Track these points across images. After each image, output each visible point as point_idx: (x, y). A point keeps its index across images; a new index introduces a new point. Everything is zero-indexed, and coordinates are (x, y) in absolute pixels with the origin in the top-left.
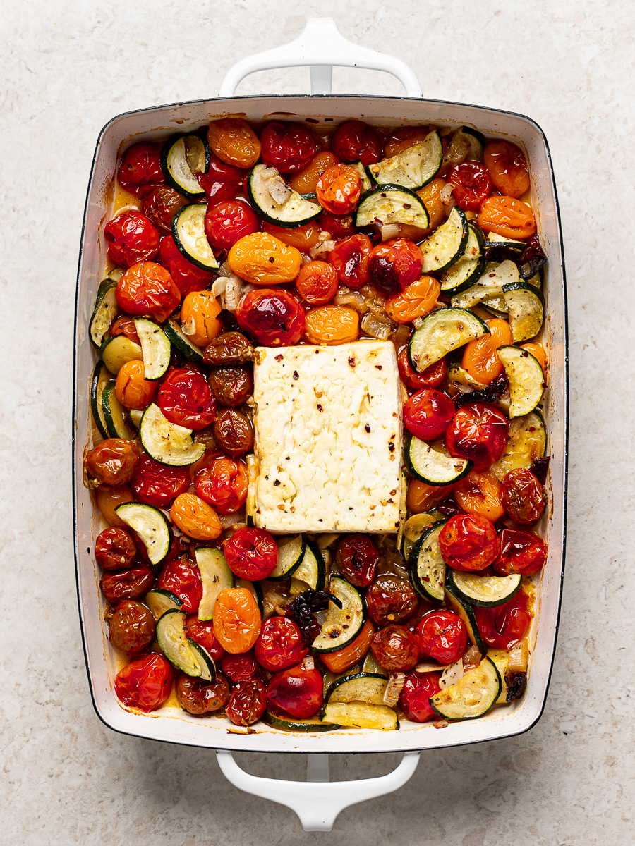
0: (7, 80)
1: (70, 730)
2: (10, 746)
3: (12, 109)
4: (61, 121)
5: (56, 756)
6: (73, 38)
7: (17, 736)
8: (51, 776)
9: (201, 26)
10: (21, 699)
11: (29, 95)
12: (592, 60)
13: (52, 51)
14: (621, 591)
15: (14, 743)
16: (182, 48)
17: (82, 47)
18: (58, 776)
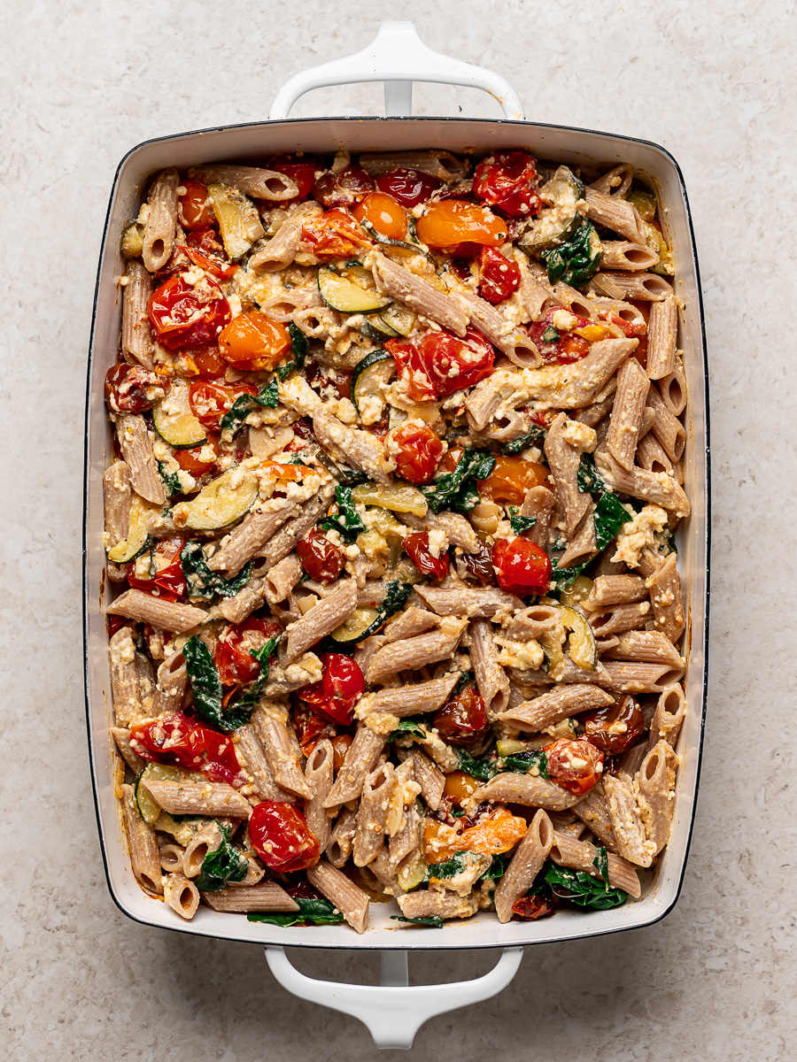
0: (13, 140)
1: (86, 963)
2: (11, 983)
3: (18, 177)
4: (80, 193)
5: (69, 996)
6: (96, 88)
7: (20, 970)
8: (62, 1022)
9: (258, 74)
10: (24, 923)
11: (40, 160)
12: (753, 121)
13: (69, 105)
14: (785, 793)
15: (15, 979)
16: (234, 101)
17: (108, 99)
18: (71, 1021)
